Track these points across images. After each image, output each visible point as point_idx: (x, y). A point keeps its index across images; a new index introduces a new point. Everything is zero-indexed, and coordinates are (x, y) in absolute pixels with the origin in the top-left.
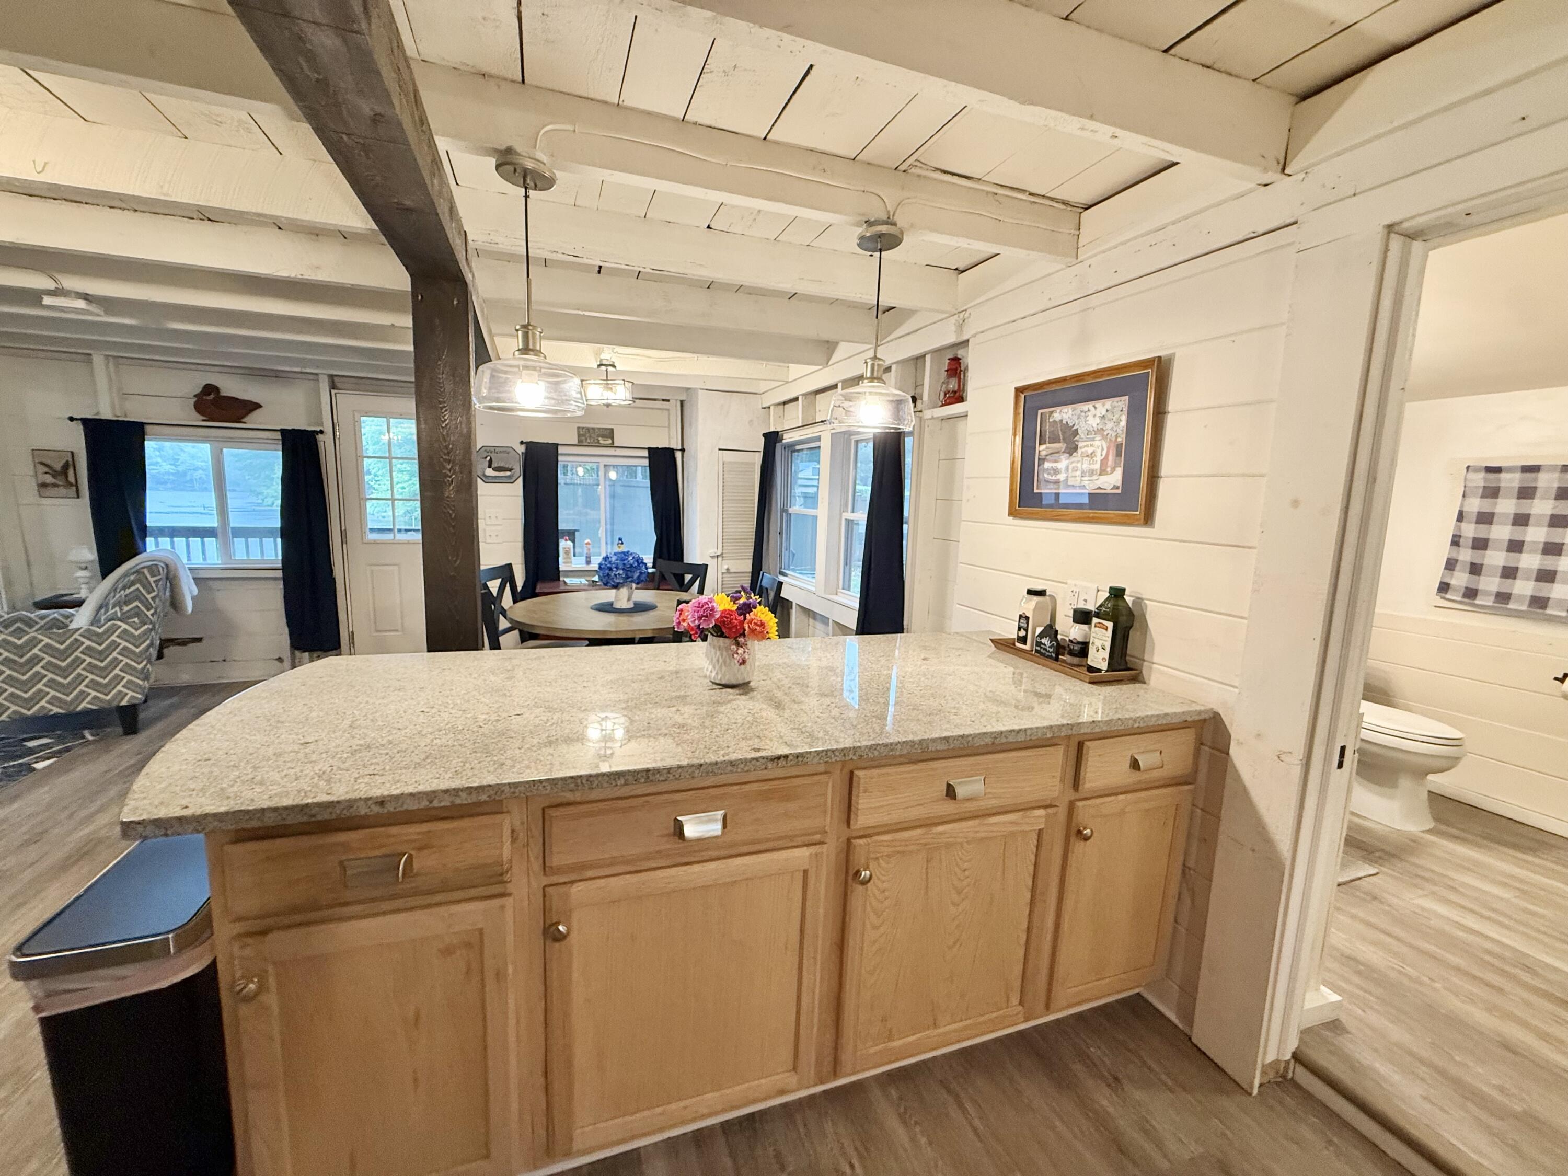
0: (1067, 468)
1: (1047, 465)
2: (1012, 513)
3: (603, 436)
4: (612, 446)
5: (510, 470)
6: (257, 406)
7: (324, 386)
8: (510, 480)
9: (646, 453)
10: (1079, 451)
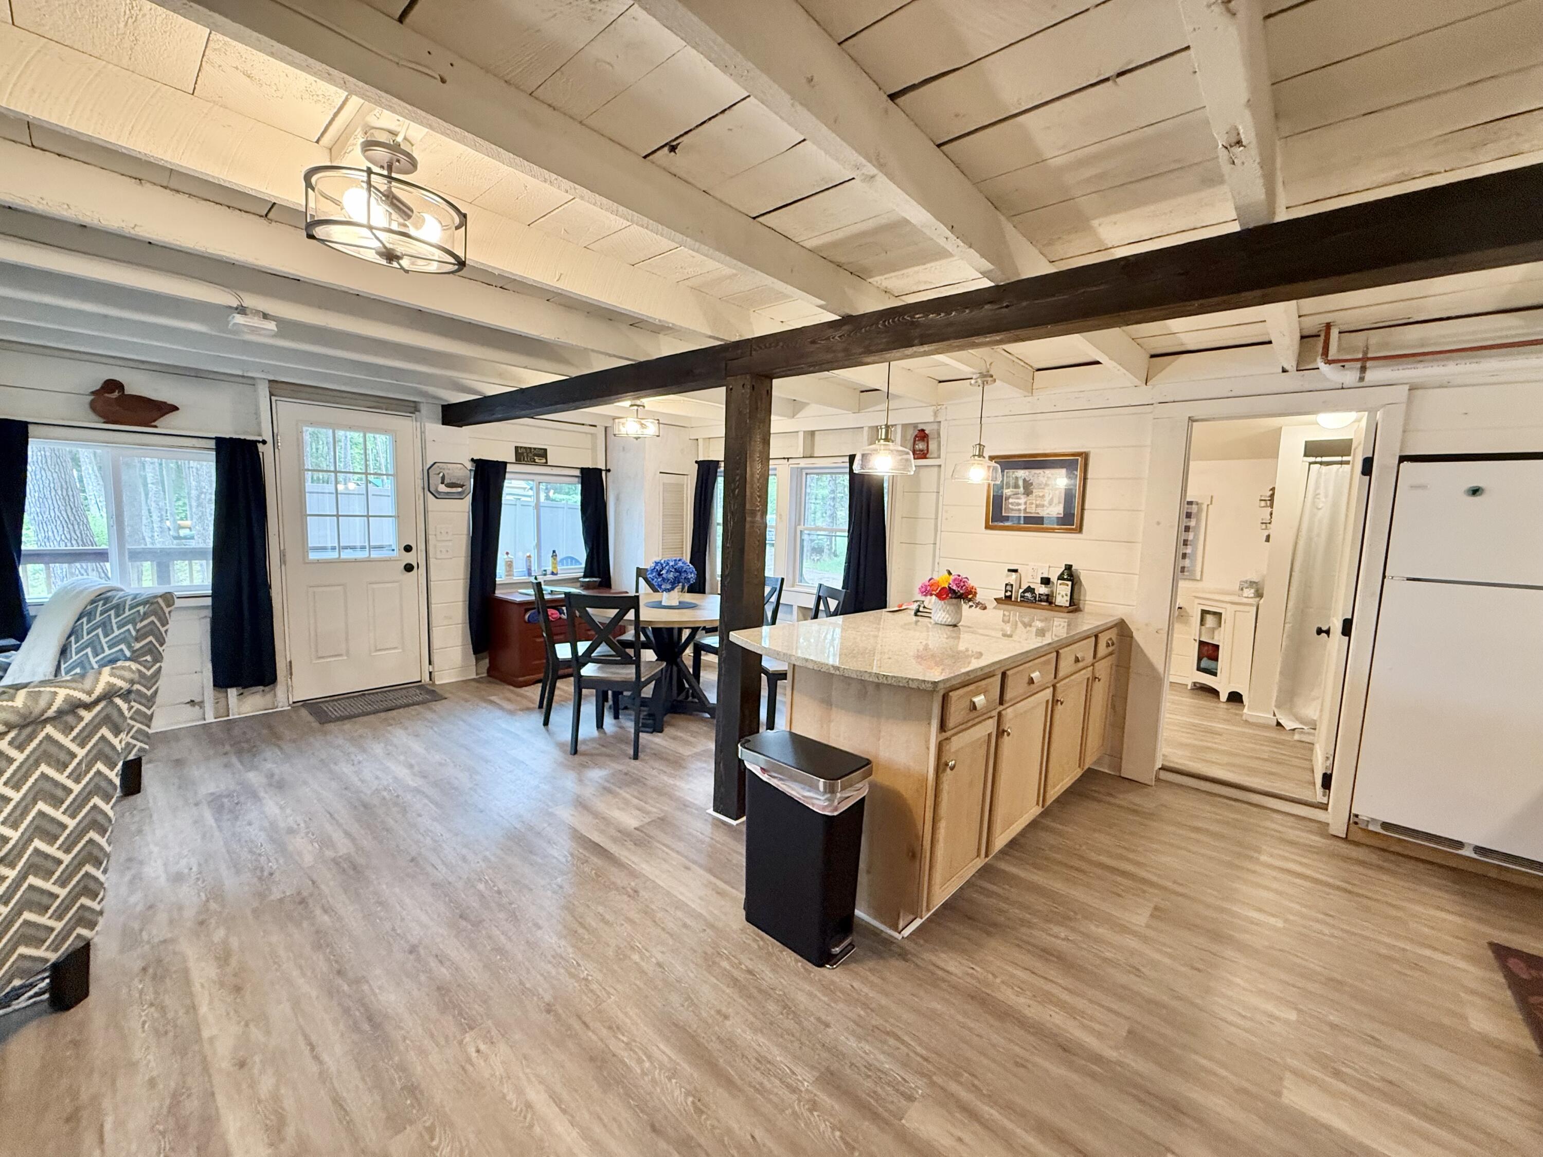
0: (1025, 503)
1: (1011, 500)
2: (987, 527)
3: (538, 456)
4: (546, 464)
5: (462, 486)
6: (175, 408)
7: (263, 391)
8: (460, 496)
9: (578, 473)
10: (1034, 494)
